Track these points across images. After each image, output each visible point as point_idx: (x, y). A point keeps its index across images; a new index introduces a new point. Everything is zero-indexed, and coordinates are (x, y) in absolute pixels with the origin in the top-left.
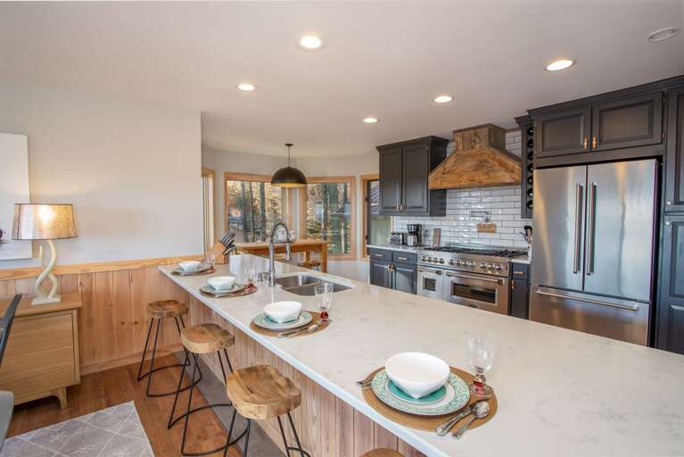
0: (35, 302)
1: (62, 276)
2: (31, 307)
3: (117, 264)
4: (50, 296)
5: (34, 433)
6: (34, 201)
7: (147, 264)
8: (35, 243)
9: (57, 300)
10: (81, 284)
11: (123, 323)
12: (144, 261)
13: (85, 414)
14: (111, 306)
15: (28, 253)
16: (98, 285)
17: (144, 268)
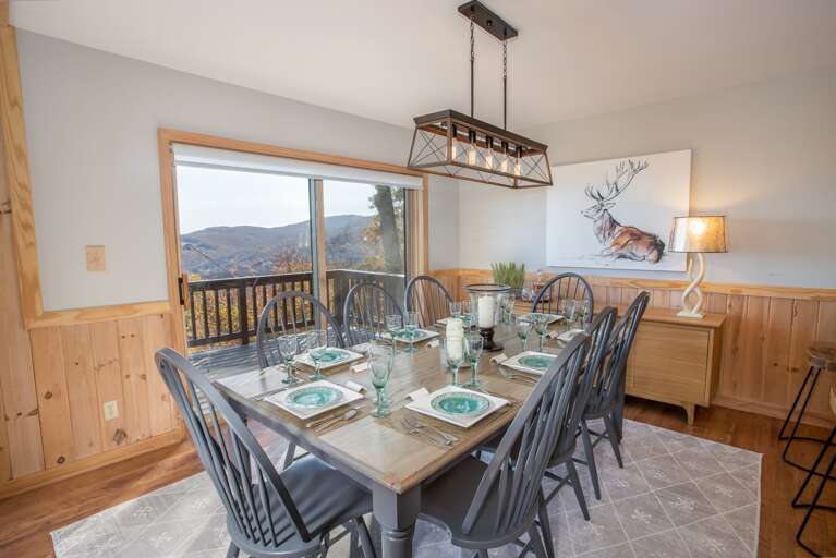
0: (680, 314)
1: (711, 294)
2: (676, 316)
3: (778, 289)
4: (694, 311)
5: (661, 430)
6: (692, 214)
7: (821, 295)
8: (690, 255)
9: (699, 316)
10: (730, 306)
11: (776, 365)
12: (818, 291)
13: (707, 438)
14: (763, 339)
15: (682, 267)
16: (750, 312)
17: (818, 300)
